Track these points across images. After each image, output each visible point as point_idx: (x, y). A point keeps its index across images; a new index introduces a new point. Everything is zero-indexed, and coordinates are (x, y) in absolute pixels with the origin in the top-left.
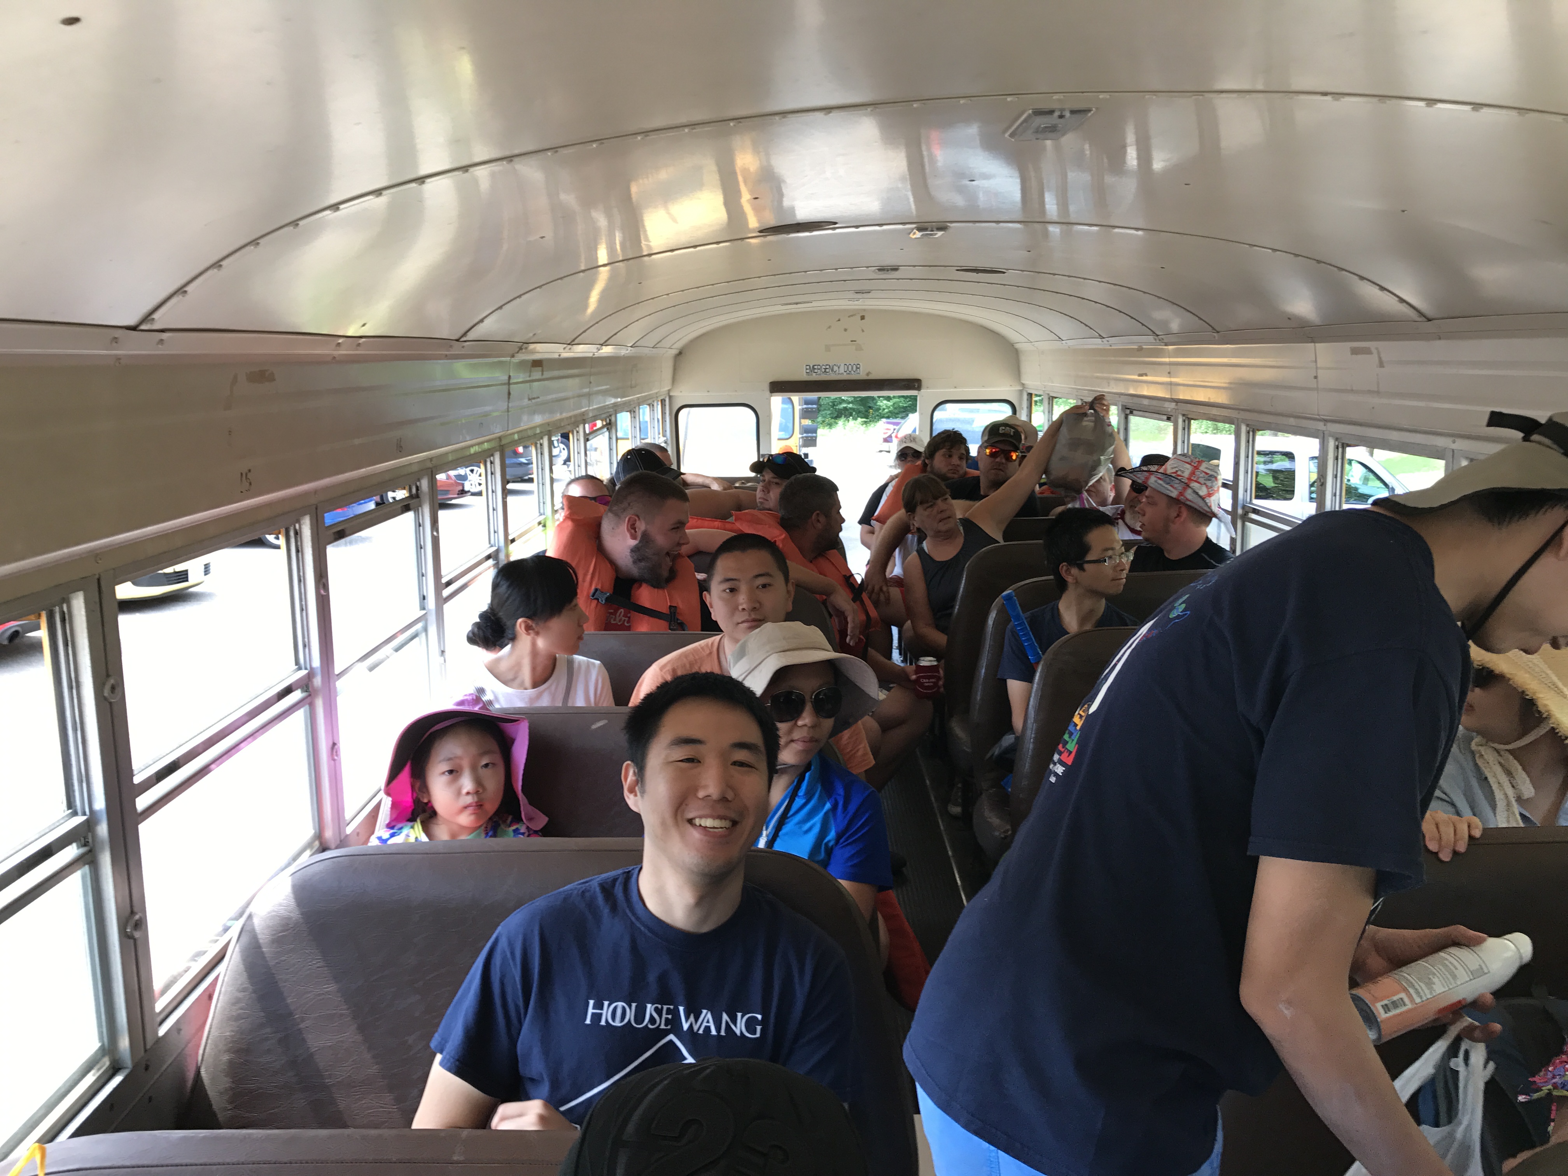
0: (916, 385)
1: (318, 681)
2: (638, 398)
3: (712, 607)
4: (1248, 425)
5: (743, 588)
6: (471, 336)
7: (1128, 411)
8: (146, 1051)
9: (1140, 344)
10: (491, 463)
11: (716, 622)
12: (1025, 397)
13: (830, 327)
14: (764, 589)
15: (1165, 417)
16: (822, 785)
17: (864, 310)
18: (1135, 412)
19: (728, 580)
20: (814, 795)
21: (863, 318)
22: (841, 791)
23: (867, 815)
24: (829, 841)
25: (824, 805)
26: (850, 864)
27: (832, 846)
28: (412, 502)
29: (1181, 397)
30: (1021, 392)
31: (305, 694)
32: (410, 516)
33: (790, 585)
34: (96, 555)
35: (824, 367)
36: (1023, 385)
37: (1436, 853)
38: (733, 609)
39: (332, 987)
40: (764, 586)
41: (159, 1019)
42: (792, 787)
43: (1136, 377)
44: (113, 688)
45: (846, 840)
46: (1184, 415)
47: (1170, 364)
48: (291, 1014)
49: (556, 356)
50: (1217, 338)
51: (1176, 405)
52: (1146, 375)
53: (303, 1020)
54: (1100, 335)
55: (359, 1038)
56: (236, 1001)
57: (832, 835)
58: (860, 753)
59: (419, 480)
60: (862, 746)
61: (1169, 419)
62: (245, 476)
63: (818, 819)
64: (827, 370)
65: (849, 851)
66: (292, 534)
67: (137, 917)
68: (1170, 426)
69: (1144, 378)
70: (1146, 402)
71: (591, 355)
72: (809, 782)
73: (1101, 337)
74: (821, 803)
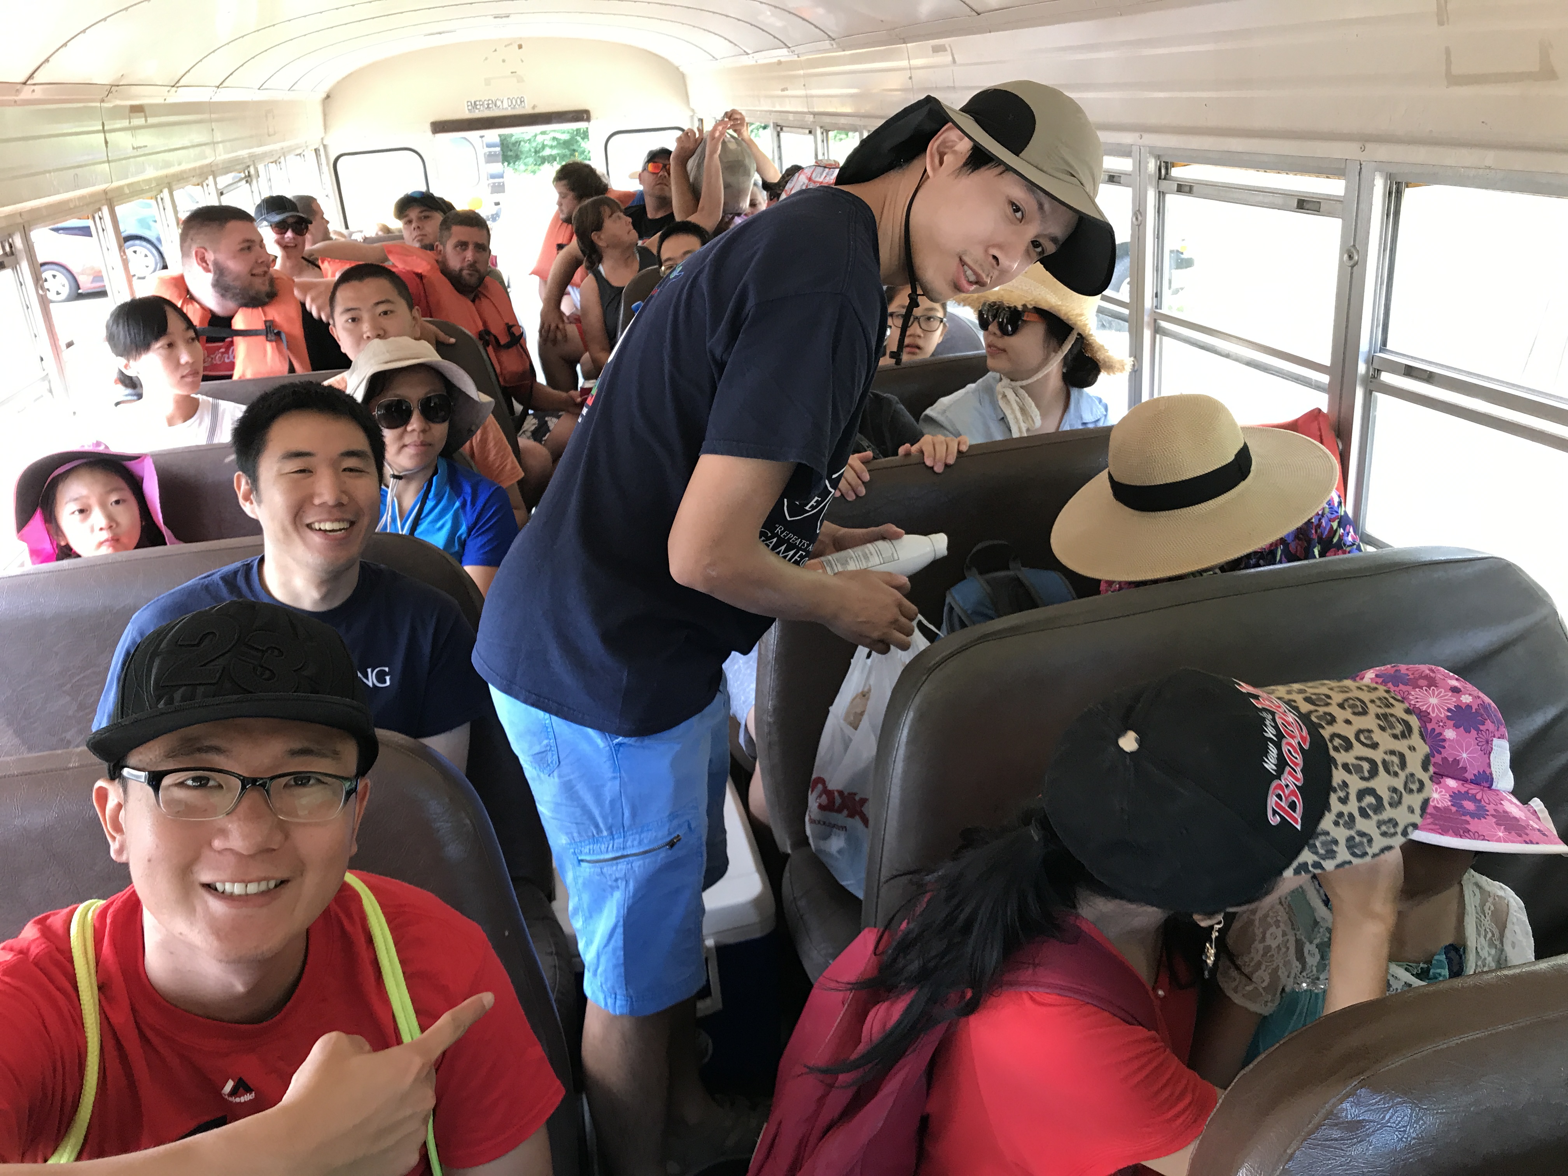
0: (586, 116)
2: (282, 148)
5: (366, 316)
6: (39, 78)
9: (778, 58)
10: (100, 218)
12: (696, 122)
13: (486, 59)
14: (387, 317)
15: (807, 131)
16: (452, 488)
17: (521, 38)
18: (784, 129)
19: (348, 310)
21: (520, 47)
22: (468, 489)
24: (461, 535)
25: (454, 503)
26: (481, 552)
27: (465, 538)
28: (7, 260)
30: (692, 118)
36: (693, 110)
37: (932, 468)
40: (385, 313)
42: (422, 491)
43: (780, 93)
46: (821, 127)
47: (804, 76)
50: (835, 46)
51: (814, 118)
52: (786, 89)
54: (744, 52)
57: (463, 529)
58: (508, 467)
59: (10, 236)
60: (509, 460)
61: (810, 132)
63: (449, 516)
65: (480, 541)
68: (811, 137)
69: (786, 93)
70: (791, 117)
71: (206, 99)
72: (437, 485)
73: (748, 54)
74: (451, 503)
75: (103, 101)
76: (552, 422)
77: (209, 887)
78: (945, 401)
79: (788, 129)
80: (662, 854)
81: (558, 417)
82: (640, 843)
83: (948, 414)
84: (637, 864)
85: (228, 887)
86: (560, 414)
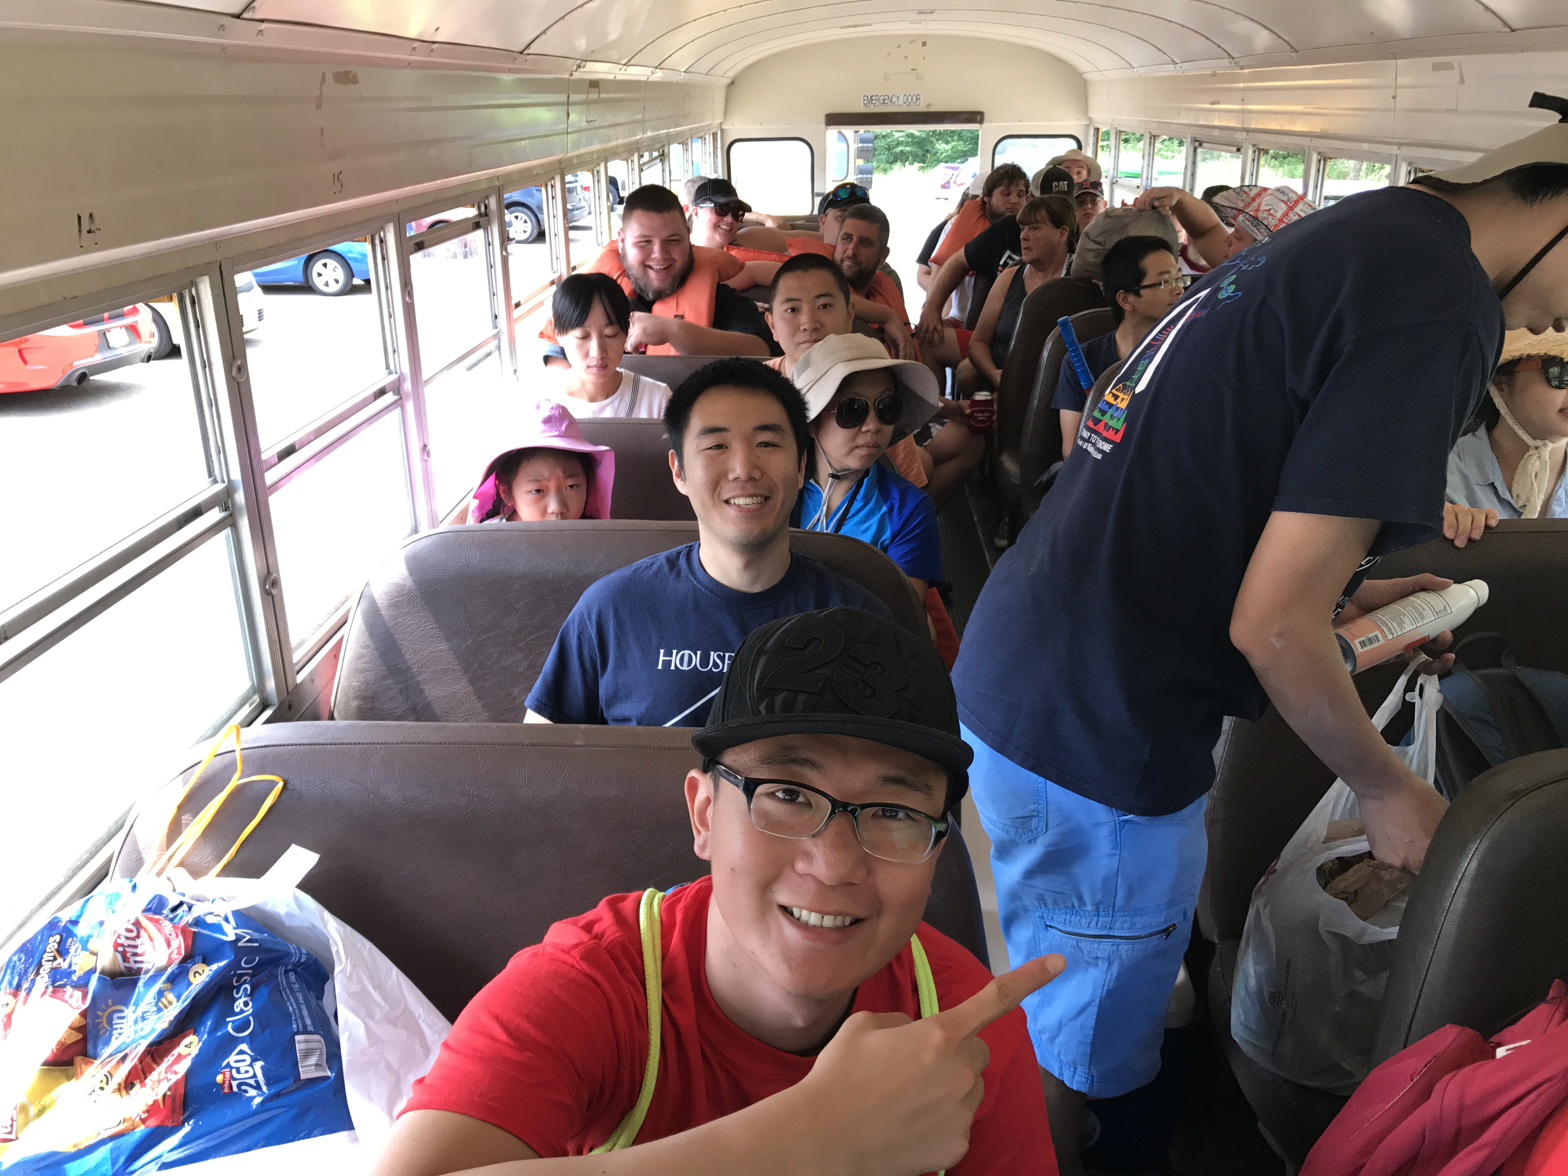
0: (979, 118)
1: (407, 386)
2: (691, 130)
3: (773, 328)
4: (1319, 153)
5: (805, 308)
6: (533, 49)
7: (1197, 144)
8: (288, 693)
9: (1214, 69)
10: (552, 187)
11: (778, 343)
12: (1092, 132)
13: (889, 54)
14: (826, 310)
15: (1235, 149)
16: (880, 491)
17: (926, 36)
18: (1204, 144)
19: (789, 300)
20: (871, 498)
21: (924, 44)
22: (896, 495)
23: (920, 518)
24: (885, 540)
25: (881, 508)
26: (903, 561)
27: (888, 545)
28: (483, 220)
29: (1253, 126)
30: (1088, 126)
31: (396, 397)
32: (480, 233)
33: (850, 306)
34: (216, 243)
35: (882, 98)
36: (1090, 119)
37: (1452, 541)
38: (795, 330)
39: (443, 646)
40: (825, 306)
41: (297, 668)
42: (851, 491)
43: (1208, 106)
44: (239, 369)
45: (901, 539)
46: (1254, 145)
47: (1244, 89)
48: (409, 669)
49: (611, 77)
50: (1295, 58)
51: (1247, 135)
52: (1218, 103)
53: (420, 673)
54: (1173, 61)
55: (470, 689)
56: (359, 657)
57: (887, 535)
59: (487, 198)
61: (1238, 150)
62: (337, 177)
63: (874, 521)
64: (886, 102)
65: (902, 550)
66: (377, 241)
67: (273, 577)
69: (1216, 106)
70: (1216, 133)
71: (644, 79)
72: (866, 487)
73: (1175, 63)
74: (878, 506)
75: (571, 74)
76: (935, 429)
77: (786, 910)
79: (1209, 145)
80: (1155, 941)
81: (942, 424)
82: (1131, 926)
84: (1125, 947)
85: (805, 915)
86: (945, 421)
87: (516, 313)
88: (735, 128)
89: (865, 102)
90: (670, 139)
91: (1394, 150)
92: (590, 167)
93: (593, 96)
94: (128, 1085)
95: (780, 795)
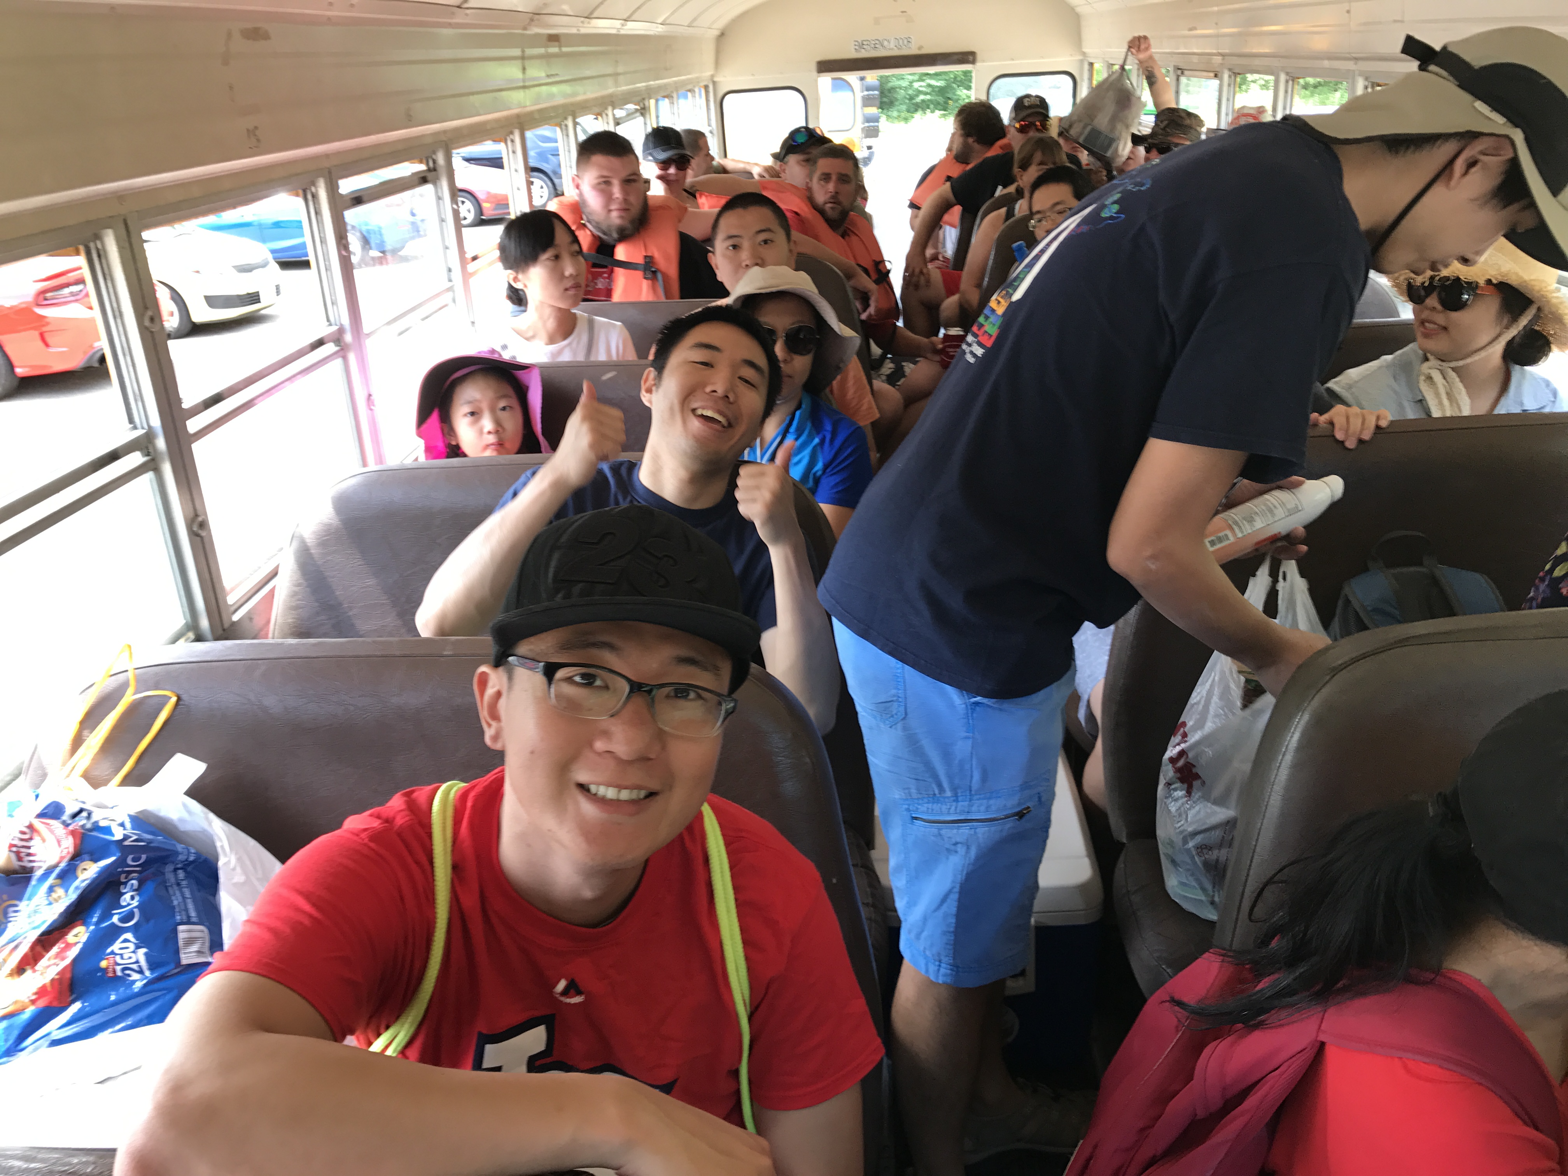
0: (971, 58)
1: (348, 338)
2: (675, 82)
3: (716, 266)
4: (1287, 74)
5: (746, 244)
7: (1179, 72)
8: (224, 630)
10: (511, 141)
11: (722, 282)
12: (1086, 67)
14: (767, 246)
15: (1212, 74)
16: (813, 424)
18: (1186, 72)
19: (730, 237)
20: (804, 431)
23: (851, 449)
24: (817, 472)
25: (813, 439)
26: (835, 490)
27: (820, 475)
28: (430, 176)
29: (1227, 50)
30: (1082, 61)
31: (337, 348)
32: (428, 188)
34: (120, 197)
35: (873, 42)
36: (1084, 53)
38: (737, 267)
39: (371, 582)
40: (765, 242)
41: (233, 609)
42: (784, 424)
43: (1187, 33)
44: (152, 319)
45: (833, 469)
46: (1228, 69)
47: (1218, 13)
48: (340, 604)
49: (574, 31)
51: (1223, 59)
52: (1195, 29)
53: (351, 608)
56: (294, 594)
57: (819, 466)
58: (865, 407)
59: (434, 153)
60: (866, 400)
61: (1216, 76)
62: (252, 132)
63: (806, 453)
64: (877, 46)
65: (834, 479)
66: (309, 197)
67: (200, 519)
68: (1216, 83)
69: (1194, 32)
70: (1195, 59)
71: (614, 32)
72: (799, 420)
74: (810, 438)
75: (525, 29)
76: (908, 367)
77: (583, 788)
78: (1353, 373)
79: (1189, 72)
80: (1009, 824)
81: (915, 363)
82: (988, 808)
83: (1354, 390)
84: (983, 831)
85: (602, 791)
86: (917, 359)
87: (471, 267)
88: (728, 80)
89: (857, 47)
90: (650, 93)
91: (1350, 65)
92: (559, 120)
93: (554, 50)
94: (20, 970)
95: (578, 679)
